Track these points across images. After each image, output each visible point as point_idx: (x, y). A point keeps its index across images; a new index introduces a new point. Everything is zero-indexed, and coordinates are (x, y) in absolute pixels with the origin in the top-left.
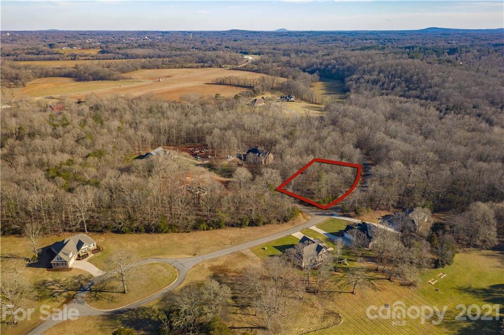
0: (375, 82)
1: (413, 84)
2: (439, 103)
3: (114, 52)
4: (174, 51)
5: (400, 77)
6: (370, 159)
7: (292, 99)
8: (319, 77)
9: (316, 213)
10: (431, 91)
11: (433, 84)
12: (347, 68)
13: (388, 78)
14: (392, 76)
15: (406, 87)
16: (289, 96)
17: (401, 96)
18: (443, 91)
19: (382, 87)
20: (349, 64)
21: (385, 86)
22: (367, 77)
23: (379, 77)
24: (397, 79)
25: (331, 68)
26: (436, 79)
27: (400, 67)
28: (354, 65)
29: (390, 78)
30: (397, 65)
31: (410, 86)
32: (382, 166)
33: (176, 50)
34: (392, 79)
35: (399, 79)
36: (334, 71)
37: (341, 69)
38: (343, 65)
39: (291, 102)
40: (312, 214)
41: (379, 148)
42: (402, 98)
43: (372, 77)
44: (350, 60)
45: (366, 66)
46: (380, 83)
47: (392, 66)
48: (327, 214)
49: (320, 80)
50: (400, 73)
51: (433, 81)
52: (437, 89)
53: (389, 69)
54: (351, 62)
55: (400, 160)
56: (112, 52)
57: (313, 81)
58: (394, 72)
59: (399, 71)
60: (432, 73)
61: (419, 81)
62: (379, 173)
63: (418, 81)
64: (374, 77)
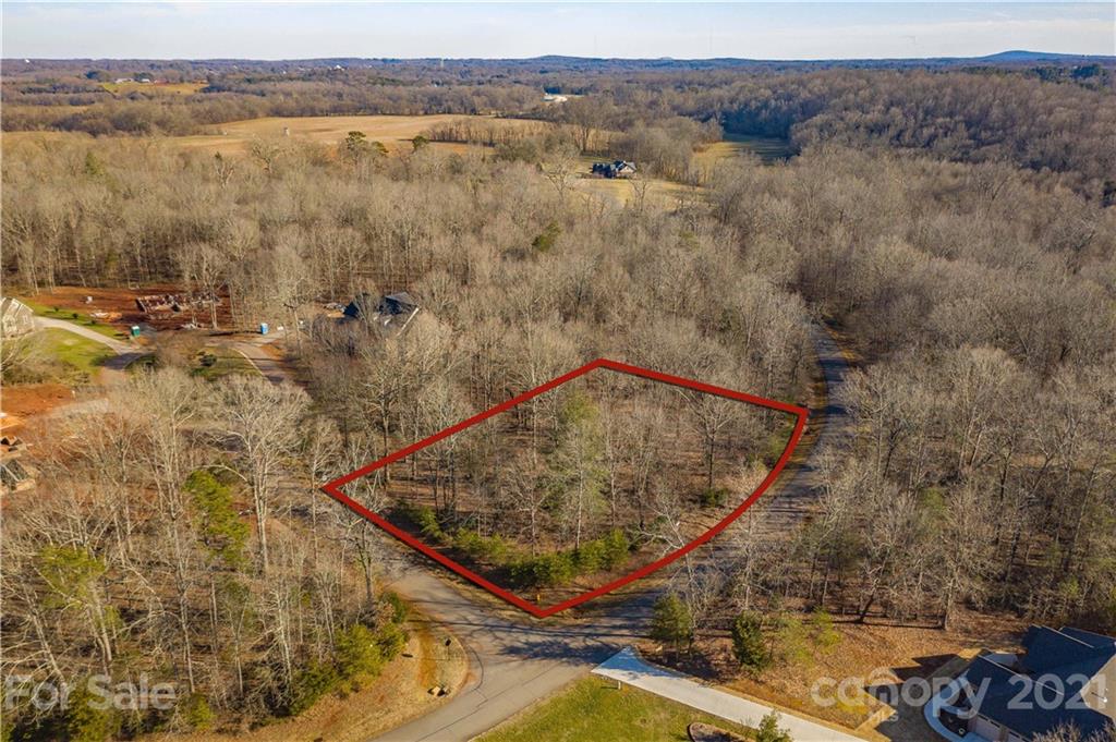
0: (876, 129)
1: (991, 129)
2: (1077, 174)
3: (234, 89)
4: (379, 86)
5: (951, 115)
6: (848, 343)
7: (626, 170)
8: (721, 128)
9: (509, 639)
10: (1051, 145)
11: (1052, 127)
12: (802, 106)
13: (915, 118)
14: (927, 113)
15: (970, 138)
16: (617, 164)
17: (955, 160)
18: (1085, 143)
19: (895, 142)
20: (804, 94)
21: (907, 138)
22: (853, 116)
23: (888, 116)
24: (940, 120)
25: (757, 108)
26: (1061, 112)
27: (949, 90)
28: (819, 97)
29: (921, 116)
30: (939, 87)
31: (983, 134)
32: (901, 369)
33: (383, 84)
34: (925, 119)
35: (948, 119)
36: (764, 114)
37: (785, 108)
38: (789, 98)
39: (622, 180)
40: (486, 643)
41: (887, 295)
42: (959, 166)
43: (869, 117)
44: (810, 86)
45: (851, 96)
46: (892, 132)
47: (925, 89)
48: (576, 643)
49: (725, 139)
50: (950, 104)
51: (1052, 118)
52: (1066, 137)
53: (919, 95)
54: (810, 92)
55: (995, 340)
56: (230, 90)
57: (704, 139)
58: (931, 103)
59: (947, 99)
60: (1048, 98)
61: (1009, 121)
62: (884, 405)
63: (1004, 122)
64: (874, 116)
